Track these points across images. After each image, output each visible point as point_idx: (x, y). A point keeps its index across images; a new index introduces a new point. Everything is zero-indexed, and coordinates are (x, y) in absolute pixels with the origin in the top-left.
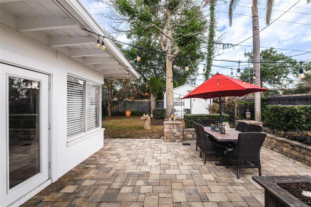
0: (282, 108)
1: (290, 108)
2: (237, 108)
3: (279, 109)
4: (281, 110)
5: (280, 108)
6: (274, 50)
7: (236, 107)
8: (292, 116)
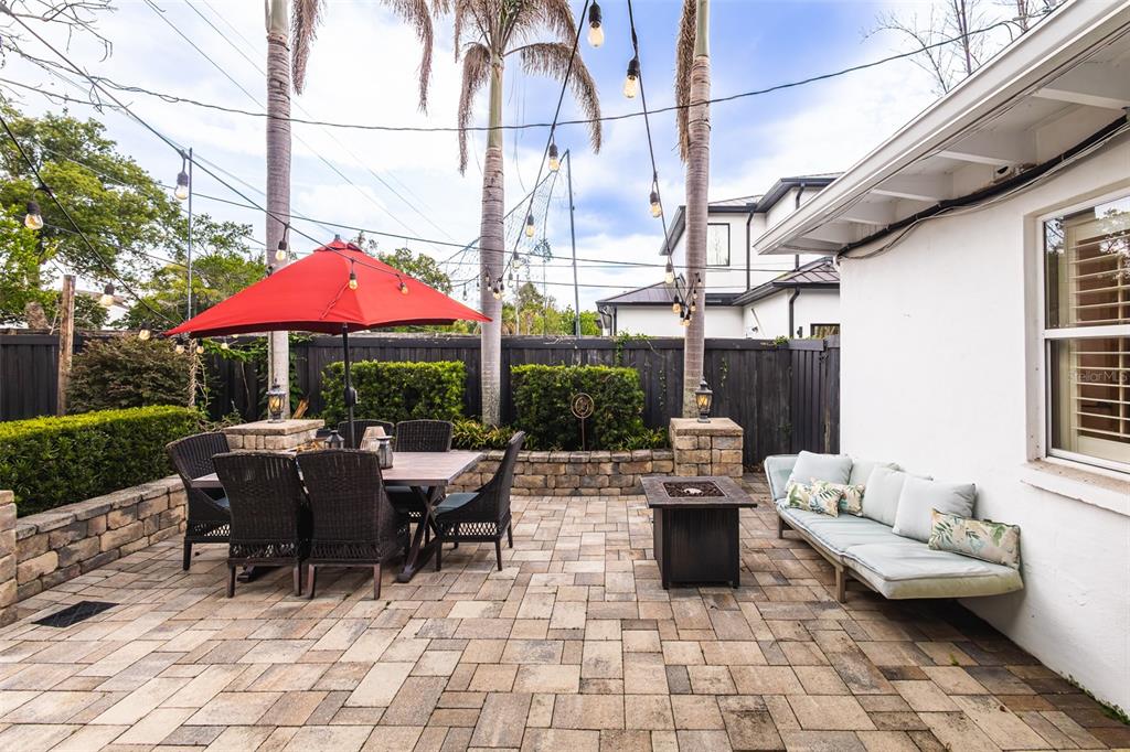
0: (394, 372)
1: (421, 370)
2: (199, 377)
3: (386, 374)
4: (392, 375)
5: (389, 370)
6: (104, 136)
7: (193, 372)
8: (423, 389)
